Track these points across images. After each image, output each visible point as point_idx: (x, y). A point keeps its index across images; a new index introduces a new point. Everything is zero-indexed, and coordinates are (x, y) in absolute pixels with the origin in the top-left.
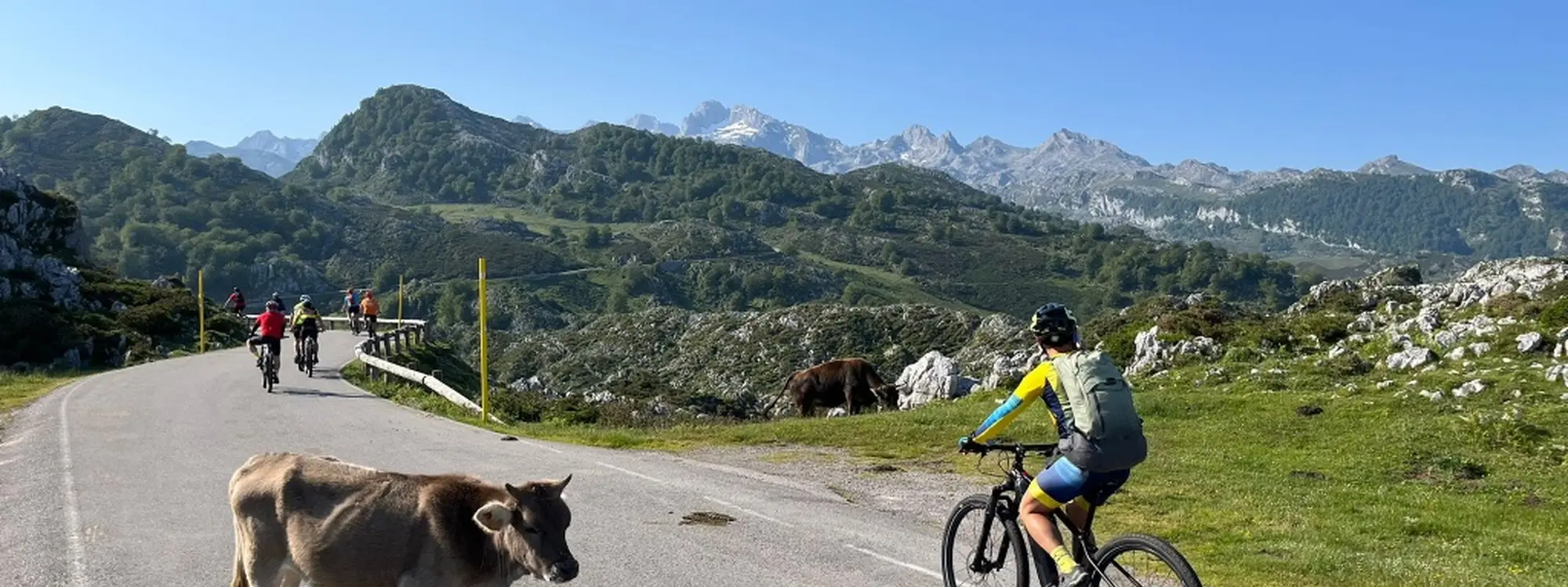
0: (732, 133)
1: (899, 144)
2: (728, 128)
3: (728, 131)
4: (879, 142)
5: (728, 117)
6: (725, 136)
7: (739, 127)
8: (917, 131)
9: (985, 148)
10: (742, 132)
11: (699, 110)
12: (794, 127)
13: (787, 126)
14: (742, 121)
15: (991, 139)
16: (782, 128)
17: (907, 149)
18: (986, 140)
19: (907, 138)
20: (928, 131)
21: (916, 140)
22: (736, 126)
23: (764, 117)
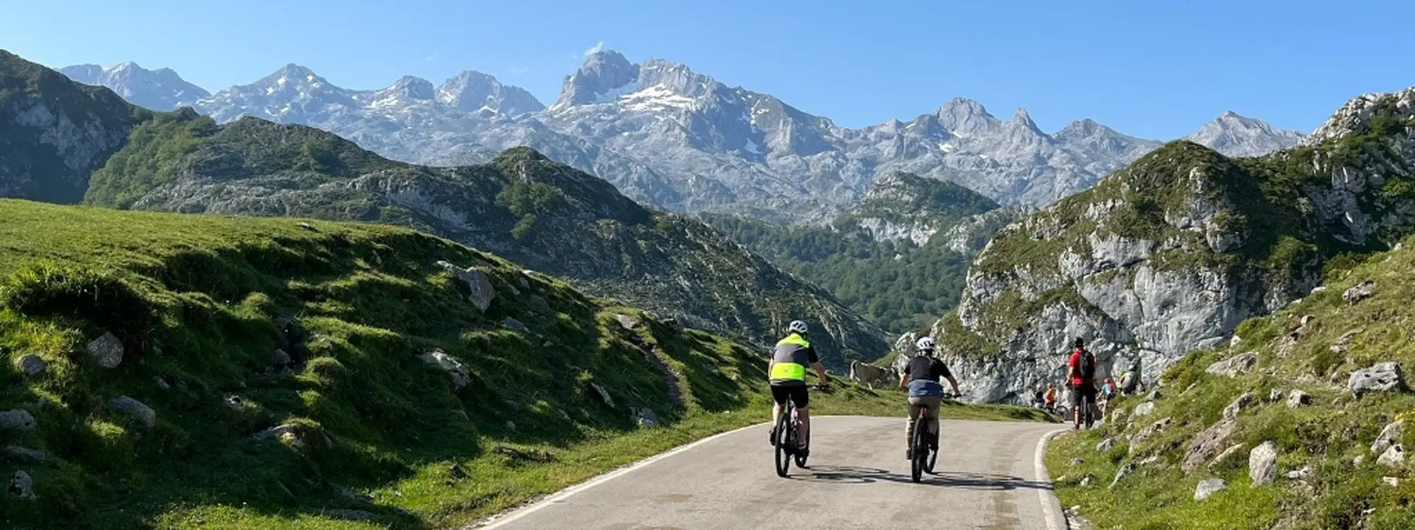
0: (648, 103)
1: (934, 129)
2: (641, 95)
3: (640, 100)
4: (899, 125)
5: (636, 77)
6: (639, 107)
7: (659, 94)
8: (963, 109)
9: (1089, 139)
10: (665, 101)
11: (589, 64)
12: (758, 96)
13: (745, 93)
14: (661, 85)
15: (1096, 125)
16: (736, 96)
17: (947, 137)
18: (1088, 127)
19: (945, 119)
20: (983, 109)
21: (962, 122)
22: (651, 91)
23: (701, 79)
